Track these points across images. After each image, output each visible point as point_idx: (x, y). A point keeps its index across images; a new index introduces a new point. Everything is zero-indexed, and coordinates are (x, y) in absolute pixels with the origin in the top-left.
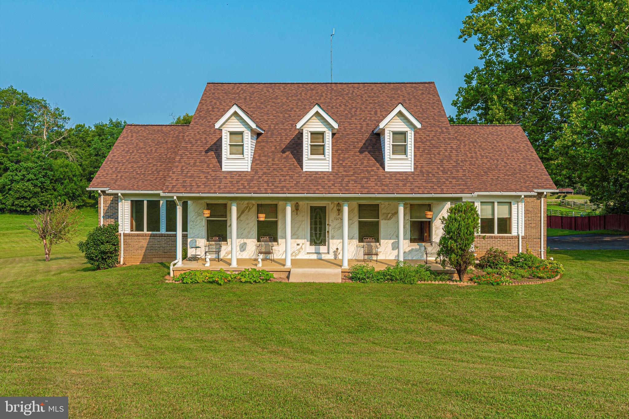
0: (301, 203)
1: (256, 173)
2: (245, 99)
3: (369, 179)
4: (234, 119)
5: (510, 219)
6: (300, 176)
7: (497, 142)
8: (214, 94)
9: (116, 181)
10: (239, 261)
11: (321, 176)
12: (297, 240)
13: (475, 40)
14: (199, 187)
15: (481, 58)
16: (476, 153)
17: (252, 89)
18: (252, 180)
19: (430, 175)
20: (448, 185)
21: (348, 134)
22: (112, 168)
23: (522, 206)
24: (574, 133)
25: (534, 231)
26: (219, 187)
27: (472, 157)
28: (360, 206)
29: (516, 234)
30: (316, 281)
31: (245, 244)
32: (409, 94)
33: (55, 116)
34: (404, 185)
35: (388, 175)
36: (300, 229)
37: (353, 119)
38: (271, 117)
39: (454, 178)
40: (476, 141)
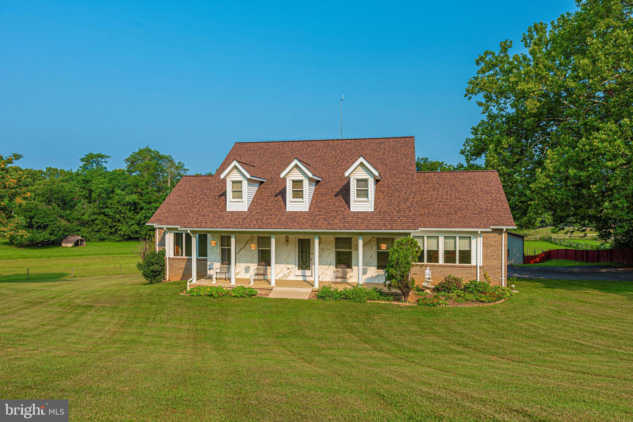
0: (290, 236)
1: (251, 212)
2: (260, 154)
3: (335, 218)
4: (235, 171)
5: (470, 251)
6: (283, 215)
7: (473, 185)
8: (238, 151)
9: (167, 218)
10: (237, 280)
11: (300, 215)
12: (288, 265)
13: (480, 97)
14: (206, 223)
15: (484, 113)
16: (451, 195)
17: (267, 147)
18: (246, 218)
19: (386, 214)
20: (398, 222)
21: (330, 181)
22: (166, 209)
23: (480, 240)
24: (548, 176)
25: (496, 262)
26: (221, 224)
27: (447, 199)
28: (336, 238)
29: (475, 264)
30: (288, 297)
31: (249, 267)
32: (390, 147)
33: (177, 168)
34: (362, 223)
35: (352, 215)
36: (290, 257)
37: (338, 169)
38: (275, 168)
39: (405, 217)
40: (454, 185)
